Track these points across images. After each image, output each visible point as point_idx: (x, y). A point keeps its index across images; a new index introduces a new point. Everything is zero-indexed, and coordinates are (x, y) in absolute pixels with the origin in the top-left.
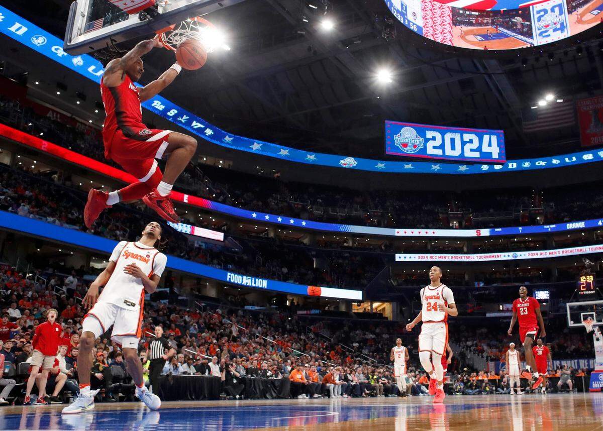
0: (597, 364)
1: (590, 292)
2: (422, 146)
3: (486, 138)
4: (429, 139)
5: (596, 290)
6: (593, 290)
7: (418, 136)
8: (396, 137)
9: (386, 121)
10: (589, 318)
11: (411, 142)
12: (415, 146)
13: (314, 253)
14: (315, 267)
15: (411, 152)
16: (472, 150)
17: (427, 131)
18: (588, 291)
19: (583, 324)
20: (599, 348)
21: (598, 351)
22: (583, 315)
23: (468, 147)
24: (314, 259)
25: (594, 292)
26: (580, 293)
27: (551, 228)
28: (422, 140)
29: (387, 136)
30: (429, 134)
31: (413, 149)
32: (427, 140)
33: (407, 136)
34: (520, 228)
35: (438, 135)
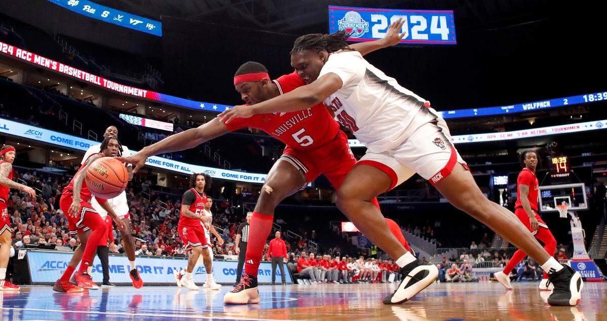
0: (576, 252)
1: (563, 175)
2: (367, 30)
3: (435, 19)
4: (375, 23)
5: (571, 173)
6: (567, 173)
7: (363, 20)
8: (340, 22)
9: (330, 7)
10: (563, 203)
11: (355, 26)
12: (360, 31)
13: (262, 141)
14: (263, 155)
15: (356, 36)
16: (419, 32)
17: (372, 15)
18: (562, 174)
19: (557, 208)
20: (577, 236)
21: (576, 239)
22: (557, 200)
23: (415, 29)
24: (263, 147)
25: (568, 174)
26: (552, 176)
27: (509, 109)
28: (367, 24)
29: (331, 22)
30: (375, 18)
31: (358, 34)
32: (372, 24)
33: (351, 20)
34: (475, 110)
35: (384, 19)
